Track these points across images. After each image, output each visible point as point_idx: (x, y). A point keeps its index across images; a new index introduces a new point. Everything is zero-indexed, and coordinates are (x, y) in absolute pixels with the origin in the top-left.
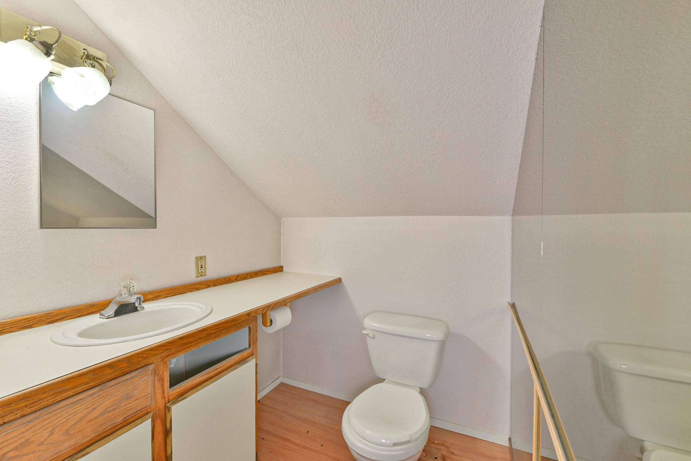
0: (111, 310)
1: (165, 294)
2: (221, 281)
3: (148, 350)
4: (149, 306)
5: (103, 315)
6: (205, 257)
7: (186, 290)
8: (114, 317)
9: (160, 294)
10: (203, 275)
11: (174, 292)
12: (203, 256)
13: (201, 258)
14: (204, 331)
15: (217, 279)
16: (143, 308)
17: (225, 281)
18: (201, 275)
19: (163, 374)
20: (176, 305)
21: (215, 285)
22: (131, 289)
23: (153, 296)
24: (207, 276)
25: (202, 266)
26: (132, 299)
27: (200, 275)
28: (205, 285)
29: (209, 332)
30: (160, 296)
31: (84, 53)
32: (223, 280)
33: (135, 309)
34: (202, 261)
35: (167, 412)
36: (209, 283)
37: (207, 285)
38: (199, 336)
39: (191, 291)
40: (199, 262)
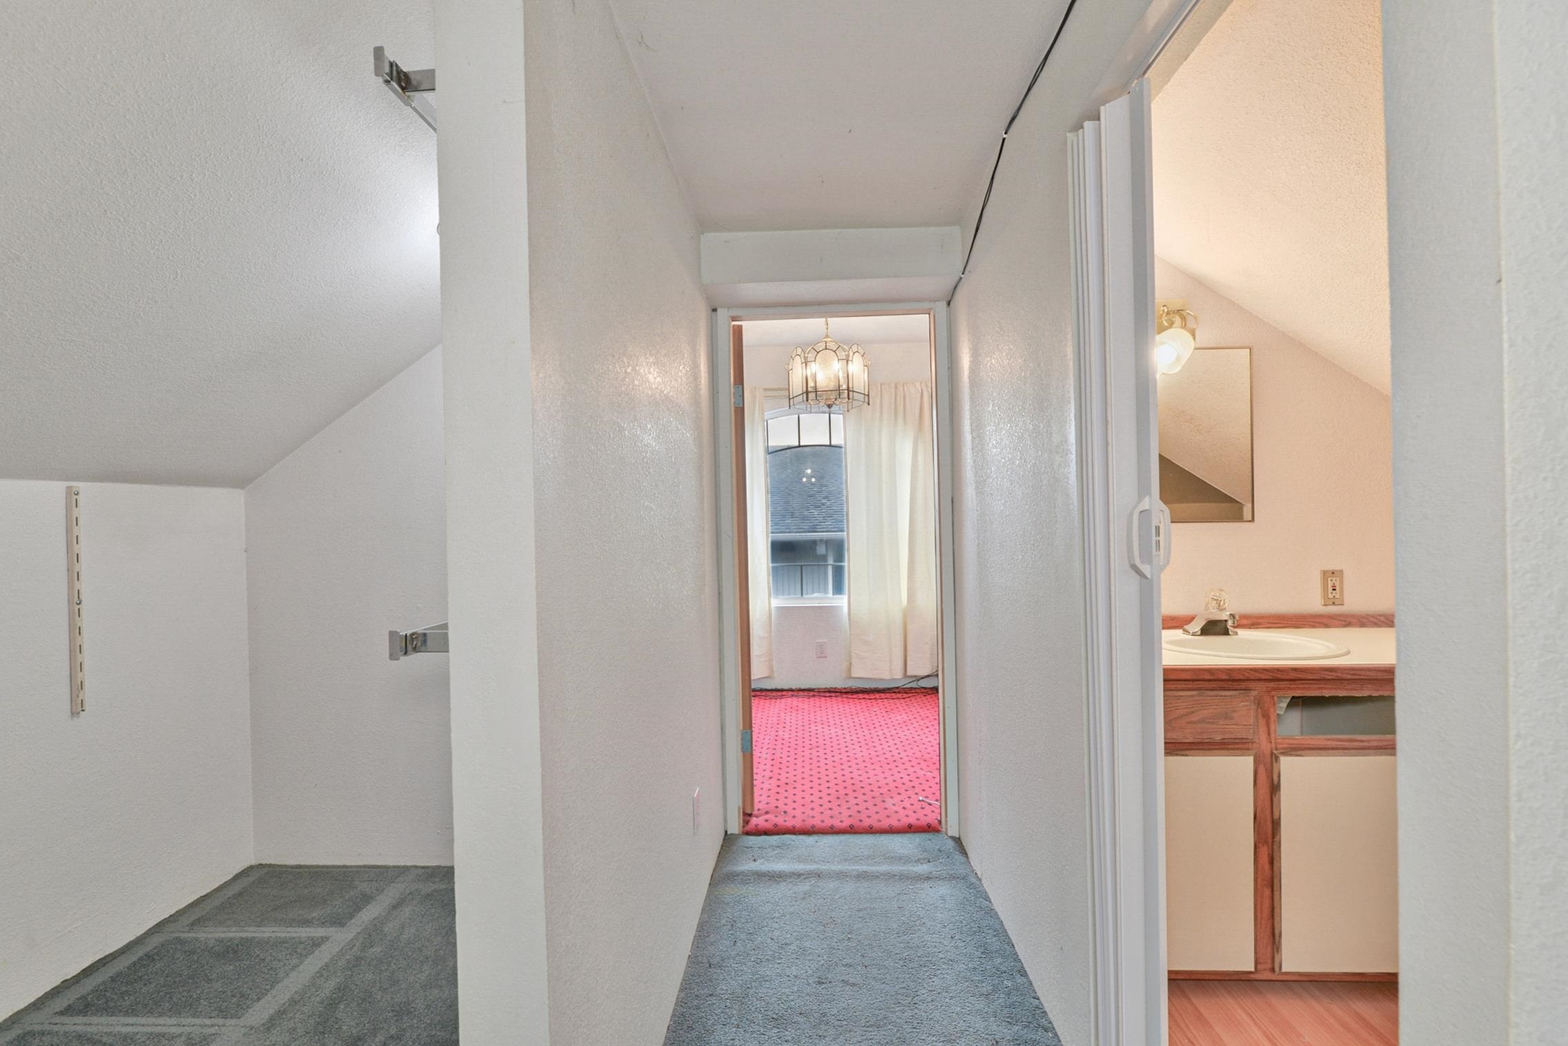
0: (1196, 626)
1: (1268, 623)
2: (1377, 619)
3: (1251, 669)
4: (1243, 633)
5: (1187, 631)
6: (1341, 571)
7: (1304, 623)
8: (1200, 635)
9: (1260, 621)
10: (1336, 603)
11: (1283, 622)
12: (1337, 571)
13: (1333, 573)
14: (1331, 671)
15: (1368, 615)
16: (1236, 633)
17: (1386, 621)
18: (1334, 603)
19: (1268, 710)
20: (1286, 638)
21: (1362, 625)
22: (1222, 602)
23: (1249, 622)
24: (1345, 606)
25: (1335, 586)
26: (1224, 615)
27: (1331, 603)
28: (1340, 620)
29: (1339, 674)
30: (1259, 624)
31: (1163, 310)
32: (1383, 619)
33: (1226, 633)
34: (1334, 579)
35: (1274, 760)
36: (1349, 620)
37: (1345, 621)
38: (1322, 676)
39: (1313, 627)
40: (1329, 579)
